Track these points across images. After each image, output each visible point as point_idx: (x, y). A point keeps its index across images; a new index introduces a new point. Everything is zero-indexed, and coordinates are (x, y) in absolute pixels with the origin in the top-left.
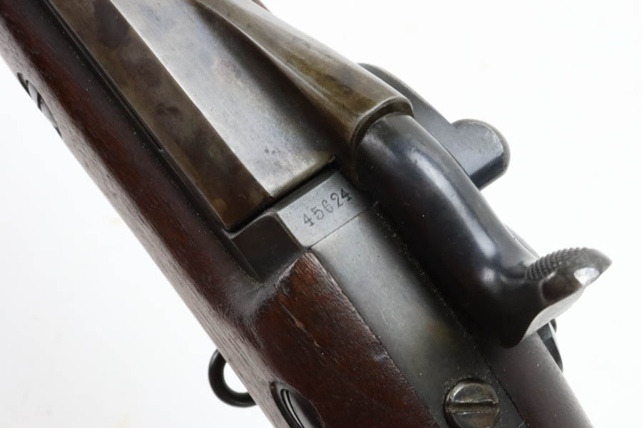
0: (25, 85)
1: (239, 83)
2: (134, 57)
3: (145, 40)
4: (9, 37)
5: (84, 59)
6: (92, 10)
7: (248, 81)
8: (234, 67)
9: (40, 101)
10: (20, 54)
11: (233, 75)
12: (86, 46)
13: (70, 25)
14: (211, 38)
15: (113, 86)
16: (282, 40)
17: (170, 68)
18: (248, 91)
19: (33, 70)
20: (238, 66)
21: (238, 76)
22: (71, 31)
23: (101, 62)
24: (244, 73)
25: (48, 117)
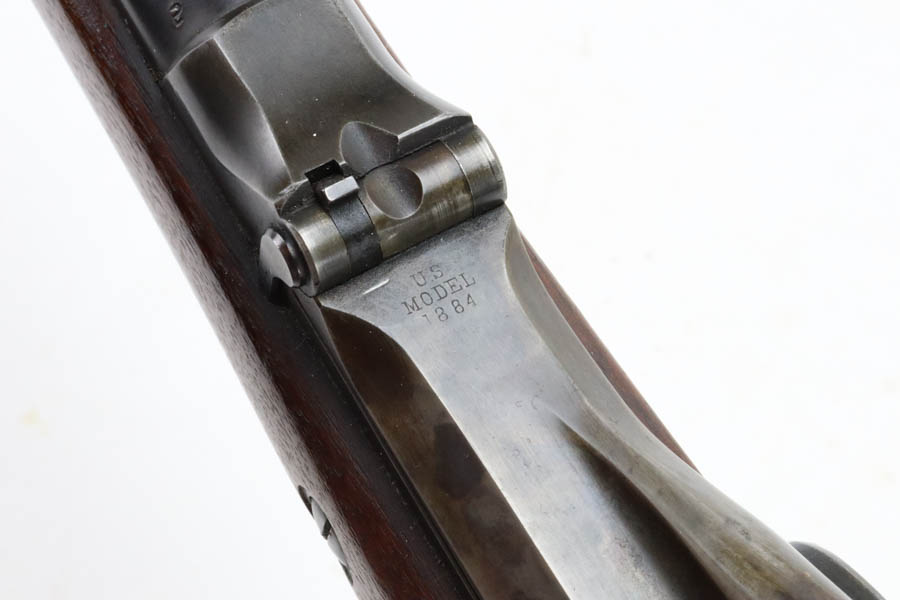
0: (307, 502)
1: (638, 574)
2: (487, 517)
3: (505, 494)
4: (299, 444)
5: (405, 495)
6: (432, 438)
7: (651, 574)
8: (633, 549)
9: (327, 531)
10: (311, 469)
11: (630, 561)
12: (415, 485)
13: (395, 451)
14: (602, 501)
15: (450, 551)
16: (710, 522)
17: (539, 542)
18: (651, 590)
19: (328, 497)
20: (638, 550)
21: (637, 564)
22: (396, 461)
23: (436, 513)
24: (646, 563)
25: (336, 552)
